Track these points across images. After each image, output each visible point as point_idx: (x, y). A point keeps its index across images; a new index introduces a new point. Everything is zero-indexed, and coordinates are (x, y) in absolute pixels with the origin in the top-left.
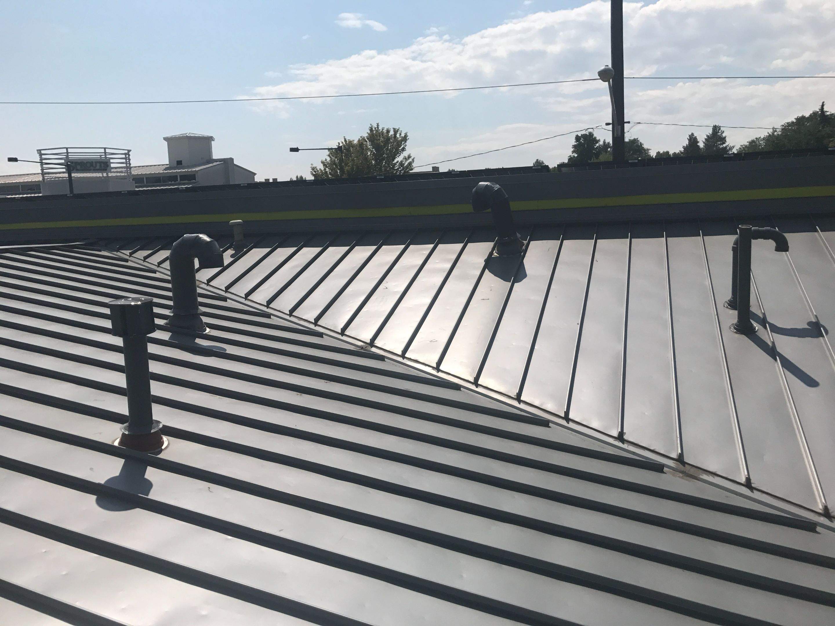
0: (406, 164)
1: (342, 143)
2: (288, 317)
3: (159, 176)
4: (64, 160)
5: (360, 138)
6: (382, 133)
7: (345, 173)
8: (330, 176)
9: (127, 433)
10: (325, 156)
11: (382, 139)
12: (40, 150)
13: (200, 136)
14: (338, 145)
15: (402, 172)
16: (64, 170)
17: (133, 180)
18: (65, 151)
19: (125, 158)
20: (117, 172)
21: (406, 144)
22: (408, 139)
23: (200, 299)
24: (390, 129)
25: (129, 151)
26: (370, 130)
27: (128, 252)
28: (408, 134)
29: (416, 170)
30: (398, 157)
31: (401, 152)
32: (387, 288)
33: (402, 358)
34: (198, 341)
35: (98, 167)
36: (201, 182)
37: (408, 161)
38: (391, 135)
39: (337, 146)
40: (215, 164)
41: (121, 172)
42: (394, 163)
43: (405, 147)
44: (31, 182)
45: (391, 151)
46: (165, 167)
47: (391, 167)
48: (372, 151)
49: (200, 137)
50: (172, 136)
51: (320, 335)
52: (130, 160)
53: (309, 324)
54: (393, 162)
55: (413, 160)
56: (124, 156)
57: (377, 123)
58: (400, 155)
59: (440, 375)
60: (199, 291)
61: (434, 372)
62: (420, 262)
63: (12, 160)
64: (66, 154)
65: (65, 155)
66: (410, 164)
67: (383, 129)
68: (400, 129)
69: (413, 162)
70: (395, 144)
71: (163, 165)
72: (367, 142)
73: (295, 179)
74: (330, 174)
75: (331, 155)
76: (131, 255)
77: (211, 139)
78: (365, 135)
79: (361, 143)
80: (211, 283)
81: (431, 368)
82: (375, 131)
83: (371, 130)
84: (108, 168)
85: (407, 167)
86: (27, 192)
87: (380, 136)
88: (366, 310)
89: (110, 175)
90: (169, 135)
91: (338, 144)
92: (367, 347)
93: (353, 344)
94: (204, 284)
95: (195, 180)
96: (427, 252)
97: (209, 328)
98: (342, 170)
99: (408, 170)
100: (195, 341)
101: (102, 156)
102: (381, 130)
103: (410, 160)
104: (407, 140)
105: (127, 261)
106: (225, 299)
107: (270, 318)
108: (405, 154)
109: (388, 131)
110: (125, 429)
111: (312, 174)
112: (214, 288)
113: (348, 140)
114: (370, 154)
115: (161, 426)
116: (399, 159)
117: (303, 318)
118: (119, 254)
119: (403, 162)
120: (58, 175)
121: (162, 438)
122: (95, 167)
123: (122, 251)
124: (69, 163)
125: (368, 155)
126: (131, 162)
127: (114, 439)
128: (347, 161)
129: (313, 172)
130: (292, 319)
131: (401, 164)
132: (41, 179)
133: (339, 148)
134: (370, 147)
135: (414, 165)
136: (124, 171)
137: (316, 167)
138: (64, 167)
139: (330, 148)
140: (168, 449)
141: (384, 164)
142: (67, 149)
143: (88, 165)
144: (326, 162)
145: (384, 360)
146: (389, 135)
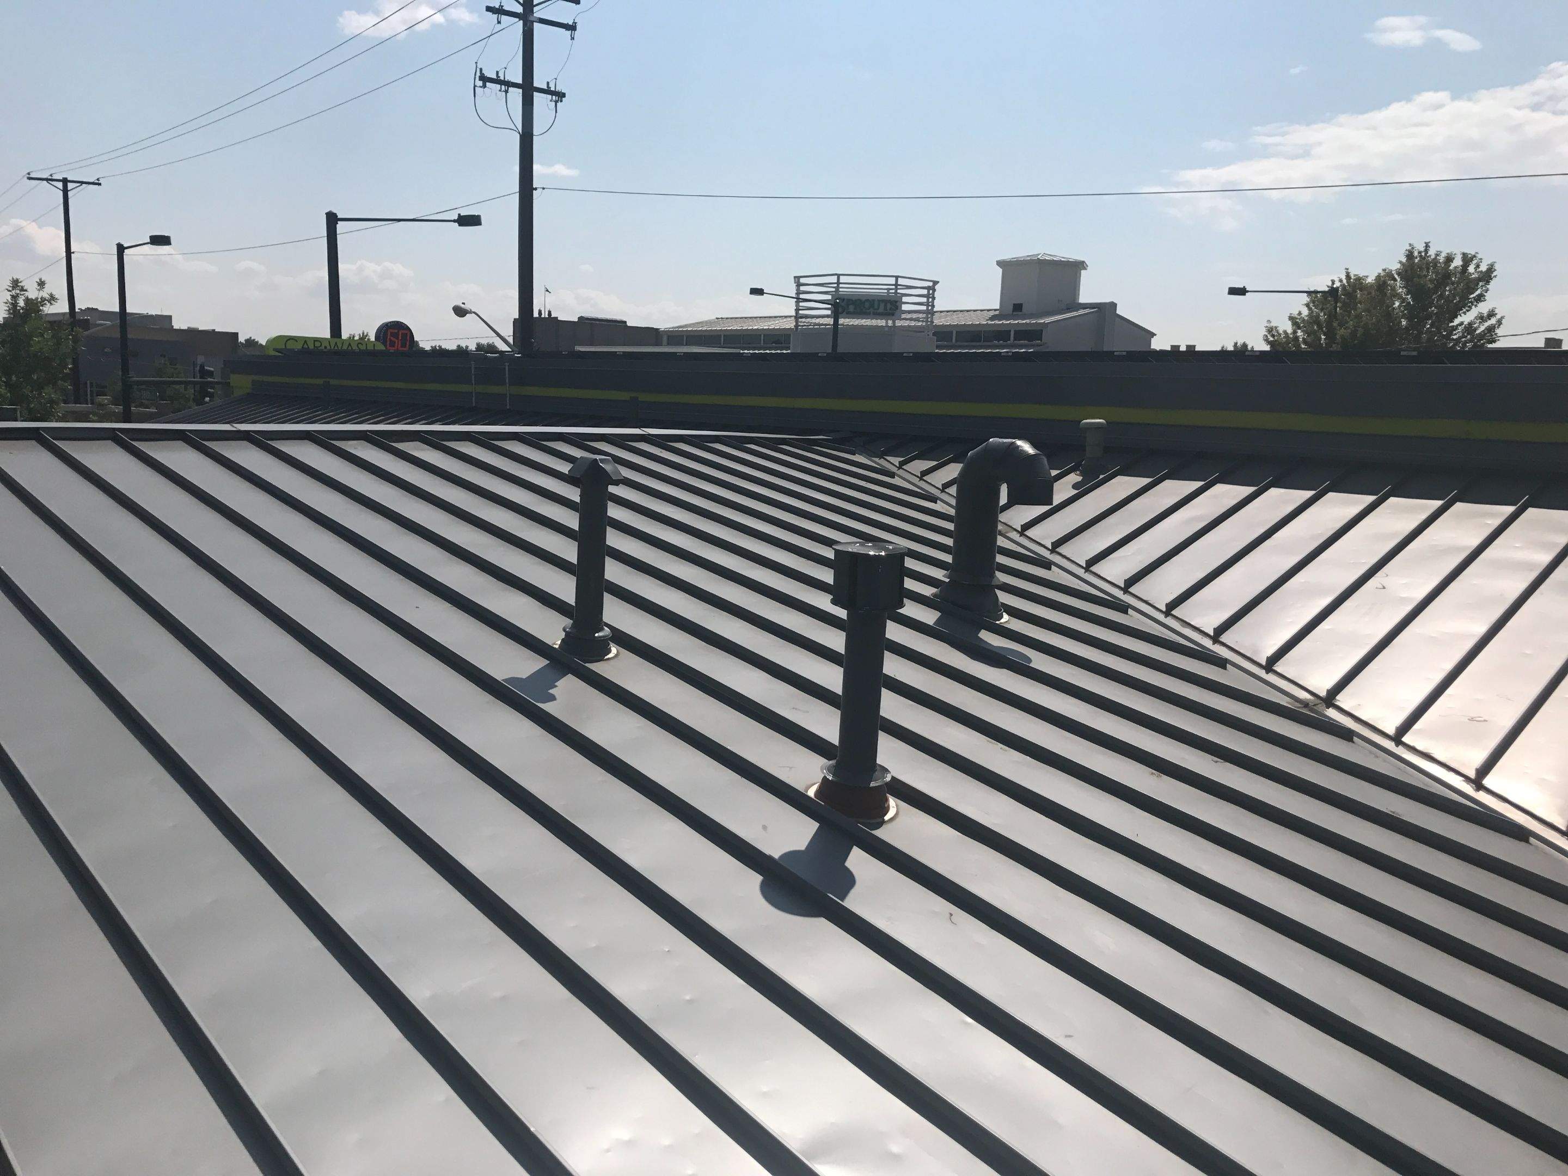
0: (1482, 328)
1: (1341, 281)
2: (1161, 617)
3: (980, 329)
4: (832, 295)
5: (1381, 271)
6: (1435, 261)
7: (1337, 341)
8: (1303, 346)
9: (830, 778)
10: (1299, 306)
11: (1432, 276)
12: (798, 278)
13: (1063, 259)
14: (1330, 285)
15: (1468, 345)
16: (829, 312)
17: (934, 334)
18: (834, 279)
19: (927, 296)
20: (911, 319)
21: (1488, 286)
22: (1495, 276)
23: (1000, 559)
24: (1455, 254)
25: (935, 283)
26: (1407, 256)
27: (896, 460)
28: (1496, 267)
29: (1500, 344)
30: (1463, 315)
31: (1472, 305)
32: (1384, 588)
33: (1393, 744)
34: (985, 635)
35: (881, 310)
36: (1051, 343)
37: (1487, 324)
38: (1456, 267)
39: (1328, 287)
40: (1081, 312)
41: (917, 320)
42: (1453, 326)
43: (1485, 294)
44: (779, 329)
45: (1448, 300)
46: (992, 313)
47: (1445, 333)
48: (1403, 300)
49: (1063, 261)
50: (1013, 258)
51: (1221, 663)
52: (934, 298)
53: (1201, 636)
54: (1451, 324)
55: (1500, 322)
56: (925, 292)
57: (1425, 243)
58: (1468, 311)
59: (1482, 797)
60: (1001, 542)
61: (1468, 789)
62: (1475, 542)
63: (757, 292)
64: (836, 285)
65: (834, 287)
66: (1491, 329)
67: (1437, 255)
68: (1479, 256)
69: (1499, 325)
70: (1461, 287)
71: (988, 310)
72: (1395, 280)
73: (1231, 348)
74: (1305, 341)
75: (1311, 305)
76: (902, 464)
77: (1080, 265)
78: (1395, 266)
79: (1383, 282)
80: (1029, 533)
81: (1462, 779)
82: (1418, 259)
83: (1410, 255)
84: (897, 312)
85: (1482, 336)
86: (771, 345)
87: (1428, 269)
88: (1329, 627)
89: (898, 323)
90: (1007, 256)
91: (1331, 283)
92: (1317, 704)
93: (1289, 693)
94: (1015, 532)
95: (1041, 341)
96: (1496, 522)
97: (1009, 614)
98: (1330, 335)
99: (1484, 343)
100: (979, 635)
101: (891, 291)
102: (1433, 257)
103: (1493, 321)
104: (1491, 279)
105: (892, 475)
106: (1047, 565)
107: (1126, 612)
108: (1483, 308)
109: (1449, 259)
110: (829, 770)
111: (1265, 340)
112: (1031, 541)
113: (1355, 275)
114: (1399, 306)
115: (888, 779)
116: (1465, 318)
117: (1192, 623)
118: (882, 462)
119: (1475, 326)
120: (817, 321)
121: (887, 800)
122: (876, 309)
123: (888, 458)
124: (838, 301)
125: (1394, 308)
126: (936, 302)
127: (810, 783)
128: (1345, 318)
129: (1269, 337)
130: (1170, 621)
131: (1470, 328)
132: (790, 324)
133: (1333, 291)
134: (1401, 290)
135: (1499, 332)
136: (922, 318)
137: (1276, 327)
138: (830, 306)
139: (1312, 289)
140: (894, 823)
141: (1428, 326)
142: (839, 276)
143: (867, 305)
144: (1298, 317)
145: (1351, 740)
146: (1451, 268)
